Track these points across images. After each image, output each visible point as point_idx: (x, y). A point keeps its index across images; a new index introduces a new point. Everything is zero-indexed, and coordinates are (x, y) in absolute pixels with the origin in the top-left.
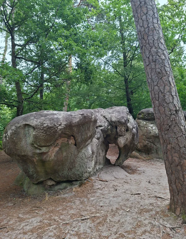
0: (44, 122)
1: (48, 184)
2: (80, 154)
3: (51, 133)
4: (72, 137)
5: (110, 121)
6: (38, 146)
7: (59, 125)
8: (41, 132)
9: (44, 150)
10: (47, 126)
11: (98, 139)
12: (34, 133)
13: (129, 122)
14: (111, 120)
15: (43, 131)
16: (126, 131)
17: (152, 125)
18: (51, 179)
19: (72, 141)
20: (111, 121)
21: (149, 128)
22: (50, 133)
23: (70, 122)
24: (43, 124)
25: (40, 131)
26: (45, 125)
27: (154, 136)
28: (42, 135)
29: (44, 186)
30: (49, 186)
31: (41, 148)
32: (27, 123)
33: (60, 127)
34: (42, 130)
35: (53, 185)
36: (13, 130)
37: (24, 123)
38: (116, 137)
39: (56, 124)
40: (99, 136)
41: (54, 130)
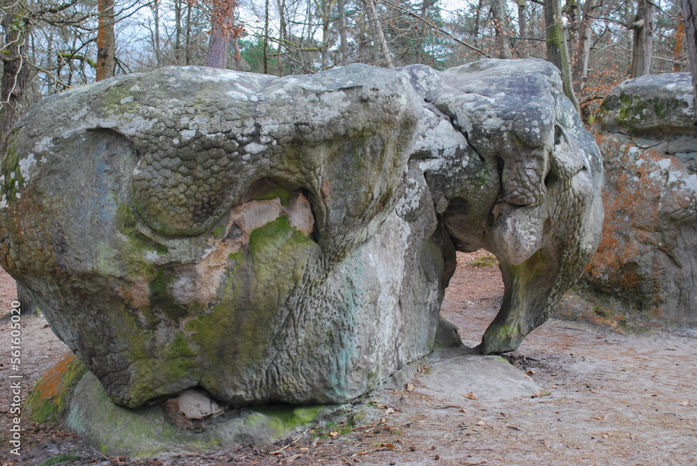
0: (185, 120)
1: (189, 415)
2: (333, 285)
3: (213, 173)
4: (301, 199)
5: (469, 129)
6: (154, 231)
7: (248, 135)
8: (166, 167)
9: (179, 249)
10: (195, 138)
11: (410, 217)
12: (136, 172)
13: (562, 139)
14: (474, 126)
15: (178, 160)
16: (546, 182)
17: (665, 163)
18: (199, 389)
19: (300, 219)
20: (477, 130)
21: (652, 175)
22: (208, 172)
23: (297, 125)
24: (176, 129)
25: (166, 162)
26: (187, 135)
27: (673, 220)
28: (171, 182)
29: (171, 421)
30: (193, 420)
31: (163, 242)
32: (105, 124)
33: (253, 148)
34: (171, 157)
35: (208, 418)
36: (44, 153)
37: (94, 122)
38: (495, 212)
39: (235, 131)
40: (415, 205)
41: (224, 161)
